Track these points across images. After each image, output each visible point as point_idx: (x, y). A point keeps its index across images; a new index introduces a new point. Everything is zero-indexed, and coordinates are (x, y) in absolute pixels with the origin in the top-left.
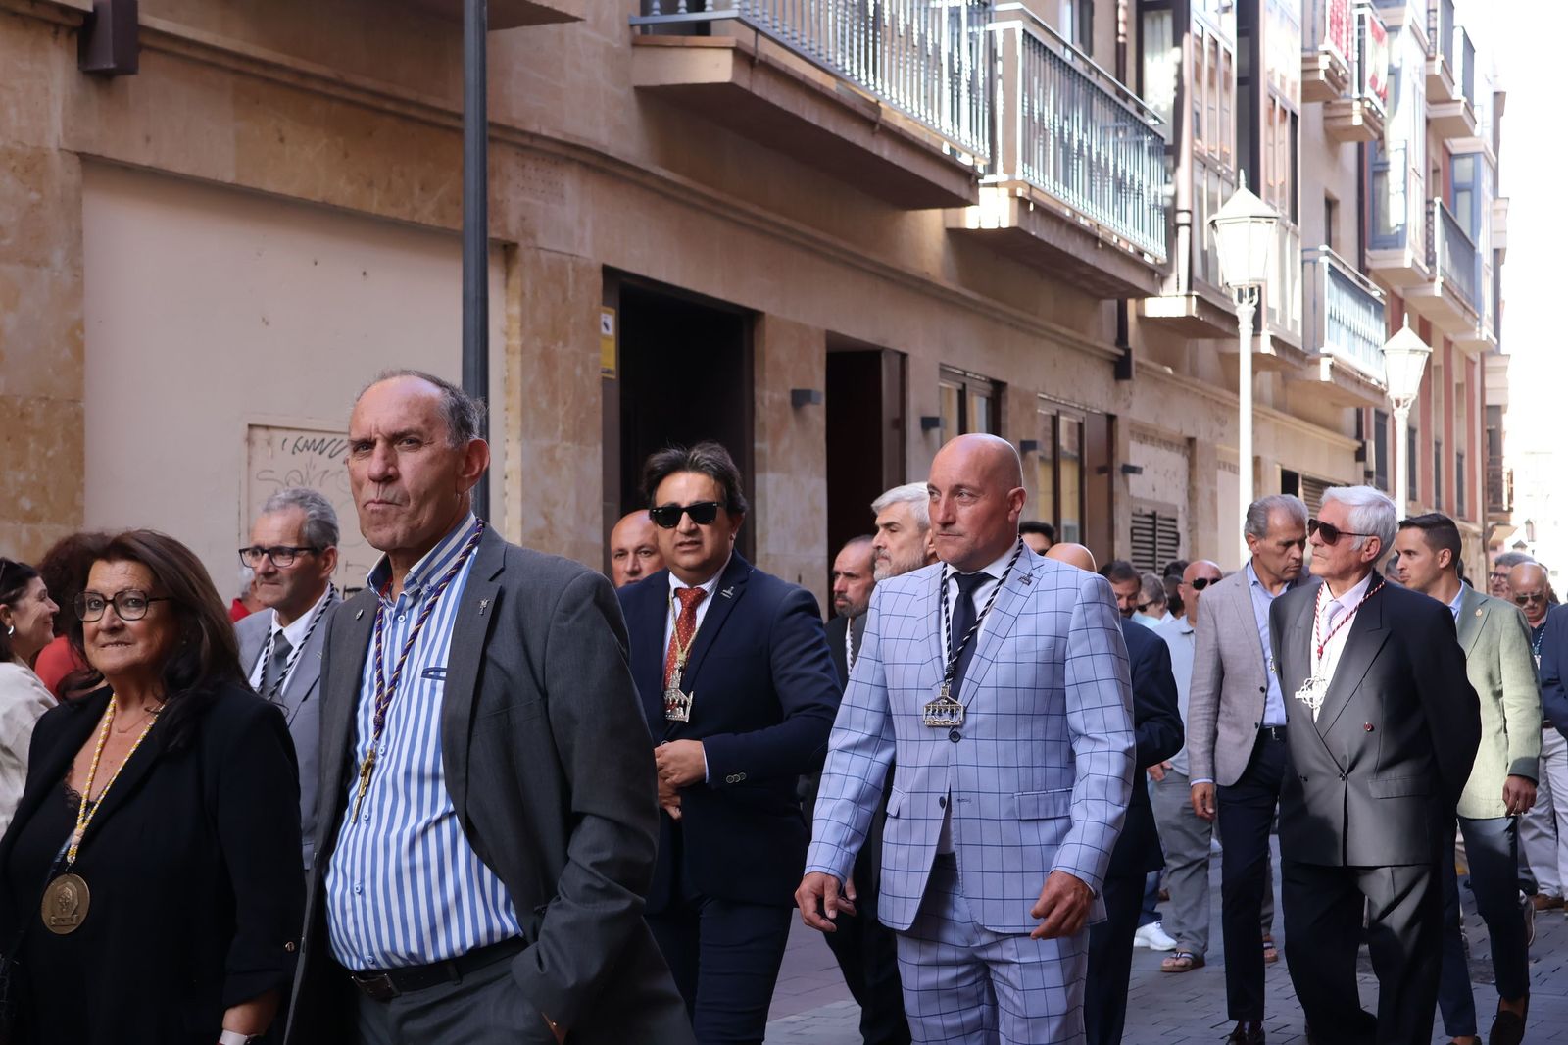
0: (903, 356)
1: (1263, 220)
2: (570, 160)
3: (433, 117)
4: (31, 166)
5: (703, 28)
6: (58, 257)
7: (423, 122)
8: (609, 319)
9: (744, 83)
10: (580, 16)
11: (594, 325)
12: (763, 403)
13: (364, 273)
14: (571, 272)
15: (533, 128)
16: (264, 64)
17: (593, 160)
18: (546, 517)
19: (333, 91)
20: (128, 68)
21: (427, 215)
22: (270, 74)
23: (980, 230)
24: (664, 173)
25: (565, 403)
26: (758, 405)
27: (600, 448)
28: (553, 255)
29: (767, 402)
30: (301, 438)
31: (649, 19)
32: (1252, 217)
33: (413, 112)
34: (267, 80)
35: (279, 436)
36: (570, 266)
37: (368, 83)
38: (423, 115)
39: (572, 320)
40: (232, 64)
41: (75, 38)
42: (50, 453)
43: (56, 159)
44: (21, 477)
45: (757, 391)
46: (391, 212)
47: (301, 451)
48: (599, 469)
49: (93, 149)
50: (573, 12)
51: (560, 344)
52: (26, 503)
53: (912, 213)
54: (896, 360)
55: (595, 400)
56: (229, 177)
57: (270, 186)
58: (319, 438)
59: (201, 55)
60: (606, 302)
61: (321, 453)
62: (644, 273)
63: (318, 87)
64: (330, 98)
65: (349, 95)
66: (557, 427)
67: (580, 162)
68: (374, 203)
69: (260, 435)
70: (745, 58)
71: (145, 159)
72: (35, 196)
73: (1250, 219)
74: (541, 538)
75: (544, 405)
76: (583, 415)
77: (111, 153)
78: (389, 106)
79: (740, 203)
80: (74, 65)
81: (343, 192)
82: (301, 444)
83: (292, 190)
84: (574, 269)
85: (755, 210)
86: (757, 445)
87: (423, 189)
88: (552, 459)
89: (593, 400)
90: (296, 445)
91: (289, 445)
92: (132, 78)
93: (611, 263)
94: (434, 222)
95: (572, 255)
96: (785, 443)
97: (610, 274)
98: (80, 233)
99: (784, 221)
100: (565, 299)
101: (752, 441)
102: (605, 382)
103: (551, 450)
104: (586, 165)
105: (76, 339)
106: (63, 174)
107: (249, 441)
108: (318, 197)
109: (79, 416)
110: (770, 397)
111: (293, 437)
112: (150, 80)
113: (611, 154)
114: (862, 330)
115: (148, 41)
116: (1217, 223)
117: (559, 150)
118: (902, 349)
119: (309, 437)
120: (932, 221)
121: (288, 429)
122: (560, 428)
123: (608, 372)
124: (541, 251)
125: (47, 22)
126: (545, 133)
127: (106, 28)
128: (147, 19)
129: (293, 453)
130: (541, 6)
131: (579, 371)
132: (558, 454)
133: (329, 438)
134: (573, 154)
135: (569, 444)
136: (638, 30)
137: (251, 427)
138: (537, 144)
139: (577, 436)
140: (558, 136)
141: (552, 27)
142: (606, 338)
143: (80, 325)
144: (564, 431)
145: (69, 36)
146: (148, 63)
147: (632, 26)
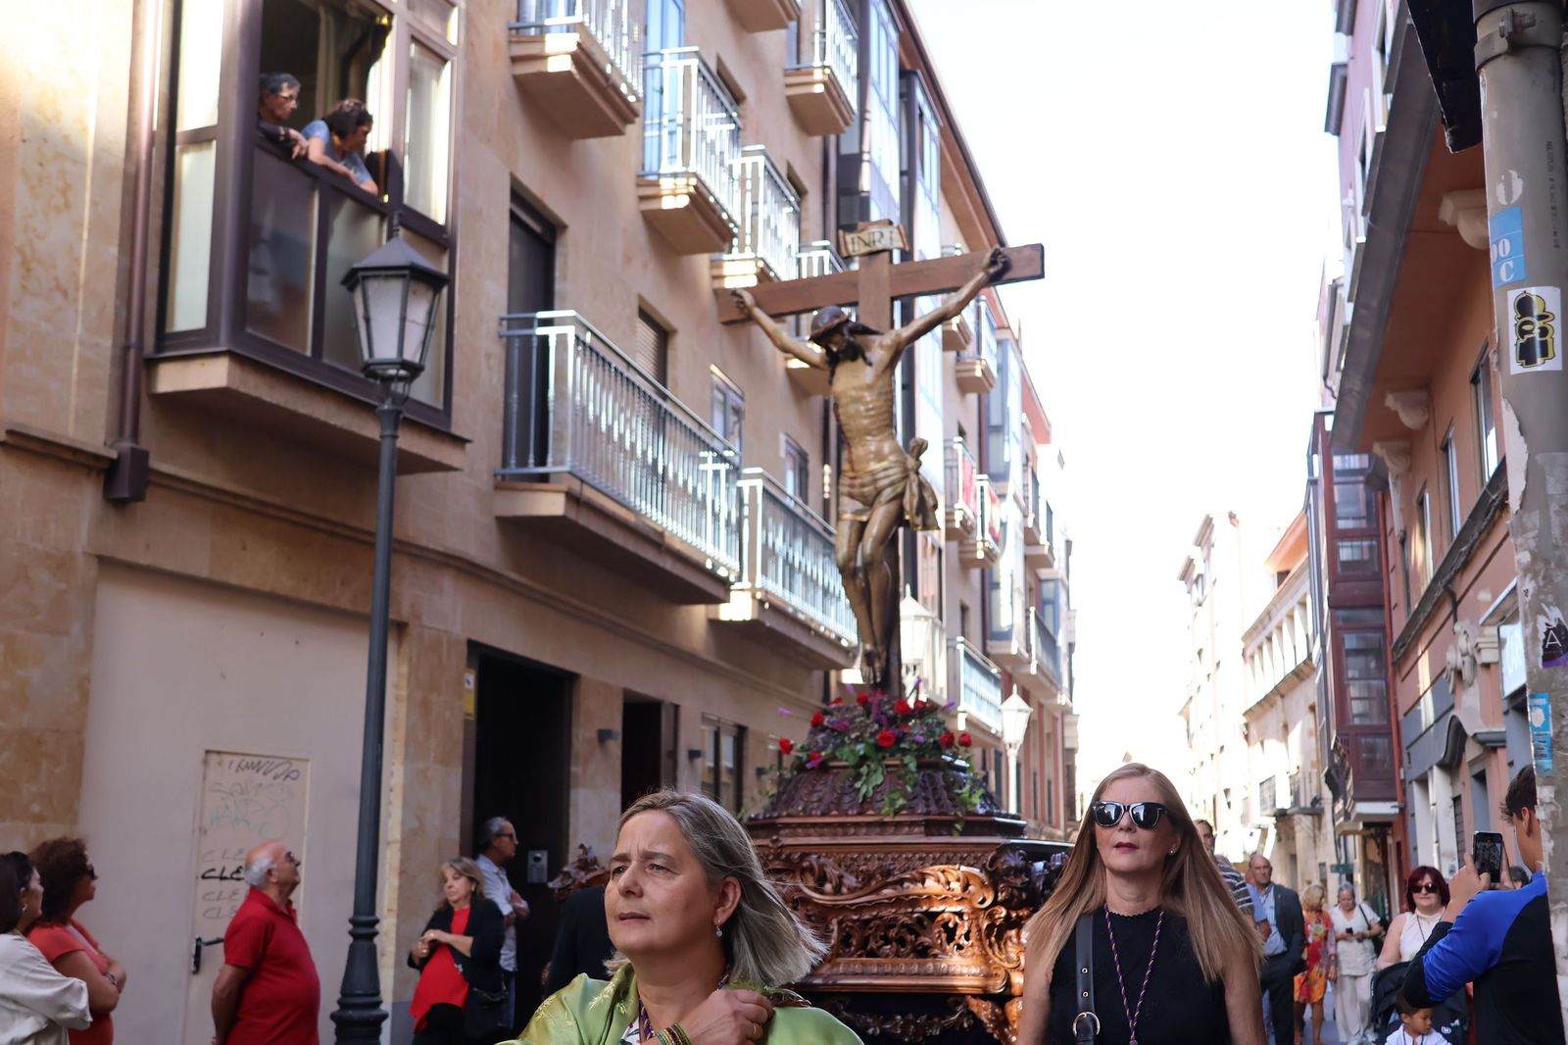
0: (677, 707)
1: (922, 619)
2: (447, 565)
3: (354, 534)
4: (62, 564)
5: (544, 478)
6: (76, 628)
8: (471, 678)
9: (572, 516)
10: (459, 467)
11: (460, 682)
12: (578, 739)
13: (297, 642)
14: (445, 644)
15: (423, 542)
16: (236, 496)
17: (465, 566)
19: (284, 515)
20: (138, 496)
21: (344, 602)
22: (239, 502)
23: (731, 621)
24: (514, 576)
25: (437, 737)
26: (574, 739)
27: (459, 770)
28: (433, 631)
29: (581, 737)
30: (243, 760)
31: (507, 471)
33: (338, 530)
34: (238, 507)
35: (227, 759)
36: (445, 640)
37: (306, 509)
38: (347, 533)
39: (445, 678)
40: (213, 495)
41: (102, 477)
42: (57, 771)
43: (81, 561)
44: (34, 789)
45: (574, 730)
46: (319, 599)
47: (243, 769)
48: (459, 786)
49: (108, 553)
50: (455, 464)
51: (435, 694)
52: (36, 808)
54: (672, 710)
55: (458, 734)
56: (204, 573)
57: (233, 580)
58: (256, 760)
59: (191, 489)
60: (469, 665)
61: (258, 771)
62: (497, 645)
63: (271, 511)
64: (280, 519)
65: (294, 518)
66: (430, 754)
67: (455, 567)
68: (307, 594)
69: (214, 758)
70: (573, 498)
71: (144, 559)
72: (63, 586)
75: (421, 738)
76: (449, 746)
77: (122, 555)
78: (323, 526)
79: (565, 598)
80: (99, 494)
81: (285, 585)
82: (243, 766)
83: (249, 583)
84: (447, 642)
85: (577, 602)
86: (573, 769)
87: (342, 584)
88: (425, 777)
90: (239, 766)
91: (235, 766)
92: (140, 504)
93: (474, 638)
94: (349, 607)
95: (446, 631)
96: (592, 767)
97: (473, 646)
98: (93, 611)
99: (596, 610)
100: (440, 663)
101: (569, 765)
102: (466, 722)
103: (425, 770)
104: (459, 570)
105: (84, 690)
106: (86, 569)
107: (205, 762)
108: (267, 588)
109: (81, 744)
110: (583, 734)
111: (237, 760)
112: (154, 506)
113: (477, 561)
114: (648, 687)
115: (154, 478)
117: (441, 558)
118: (676, 702)
119: (249, 760)
120: (699, 613)
121: (234, 754)
122: (433, 755)
123: (468, 715)
124: (425, 628)
125: (83, 466)
126: (431, 546)
127: (125, 469)
128: (155, 463)
129: (237, 771)
131: (448, 714)
132: (430, 773)
133: (264, 760)
134: (451, 561)
135: (438, 767)
136: (499, 478)
137: (207, 752)
138: (426, 554)
139: (444, 761)
140: (440, 549)
141: (440, 475)
142: (469, 691)
143: (87, 678)
144: (435, 757)
145: (98, 475)
146: (154, 496)
147: (495, 475)
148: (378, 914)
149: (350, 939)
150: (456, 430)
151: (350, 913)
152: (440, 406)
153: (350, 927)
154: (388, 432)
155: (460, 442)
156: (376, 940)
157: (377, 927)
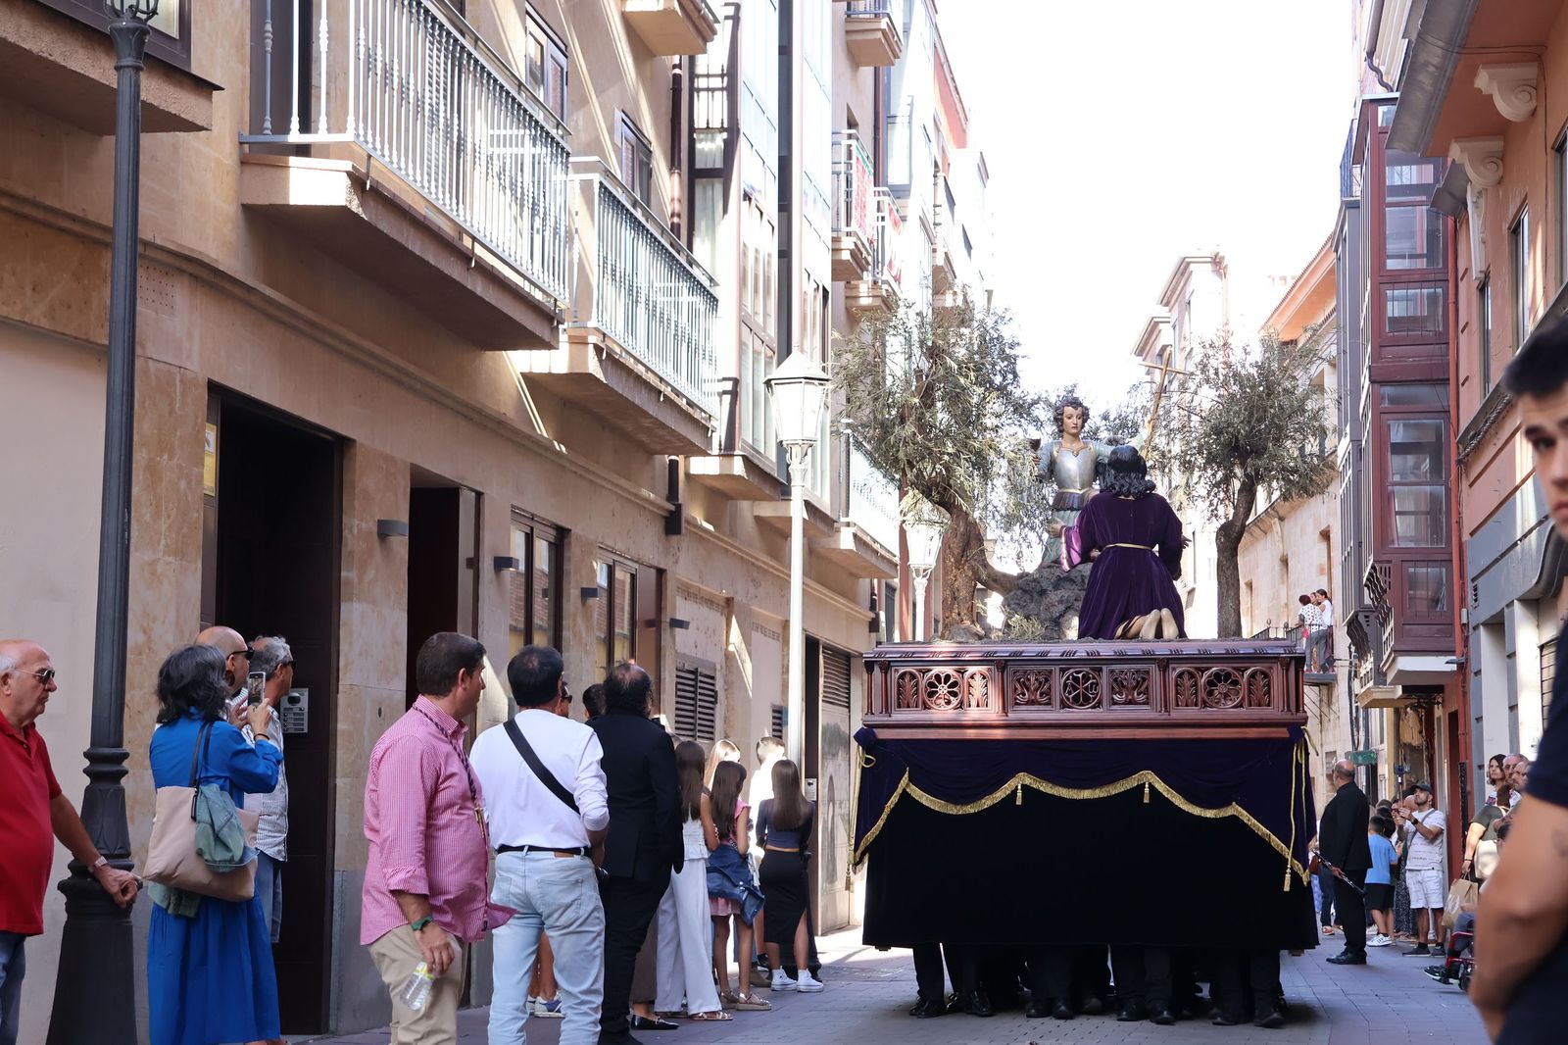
0: (479, 495)
1: (816, 382)
2: (181, 271)
3: (50, 218)
7: (36, 221)
8: (211, 434)
9: (357, 208)
10: (205, 126)
11: (202, 442)
12: (351, 531)
14: (178, 383)
15: (147, 236)
17: (204, 274)
18: (145, 632)
21: (38, 316)
23: (550, 374)
24: (269, 292)
25: (169, 517)
26: (346, 533)
27: (199, 566)
28: (161, 366)
29: (355, 531)
31: (259, 138)
32: (805, 378)
33: (27, 210)
36: (178, 378)
38: (39, 215)
39: (178, 434)
45: (345, 520)
48: (199, 587)
50: (200, 123)
51: (166, 457)
53: (490, 353)
54: (473, 498)
55: (198, 516)
60: (210, 417)
62: (247, 391)
66: (160, 540)
67: (191, 275)
70: (357, 181)
73: (803, 380)
74: (140, 654)
75: (148, 517)
76: (185, 530)
79: (338, 329)
84: (181, 381)
85: (352, 337)
86: (344, 574)
87: (34, 289)
88: (153, 573)
89: (196, 515)
93: (217, 379)
94: (45, 323)
95: (180, 367)
96: (371, 573)
97: (215, 389)
100: (172, 411)
101: (339, 569)
103: (155, 562)
104: (196, 278)
110: (357, 525)
114: (443, 466)
116: (773, 382)
117: (171, 260)
118: (478, 487)
120: (520, 362)
122: (163, 542)
123: (209, 488)
124: (150, 362)
126: (158, 242)
130: (169, 113)
131: (183, 485)
132: (160, 568)
134: (185, 266)
135: (171, 559)
136: (246, 147)
138: (149, 253)
139: (179, 552)
140: (172, 246)
141: (165, 137)
142: (209, 457)
144: (167, 545)
147: (241, 143)
148: (126, 747)
149: (87, 781)
150: (195, 71)
151: (87, 746)
152: (174, 33)
153: (87, 763)
154: (128, 61)
155: (205, 87)
156: (123, 781)
157: (126, 764)
